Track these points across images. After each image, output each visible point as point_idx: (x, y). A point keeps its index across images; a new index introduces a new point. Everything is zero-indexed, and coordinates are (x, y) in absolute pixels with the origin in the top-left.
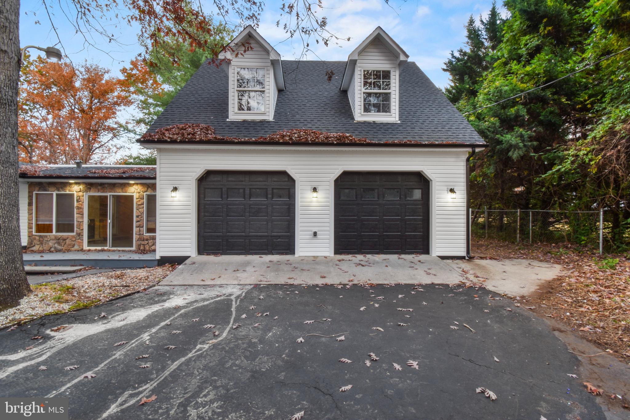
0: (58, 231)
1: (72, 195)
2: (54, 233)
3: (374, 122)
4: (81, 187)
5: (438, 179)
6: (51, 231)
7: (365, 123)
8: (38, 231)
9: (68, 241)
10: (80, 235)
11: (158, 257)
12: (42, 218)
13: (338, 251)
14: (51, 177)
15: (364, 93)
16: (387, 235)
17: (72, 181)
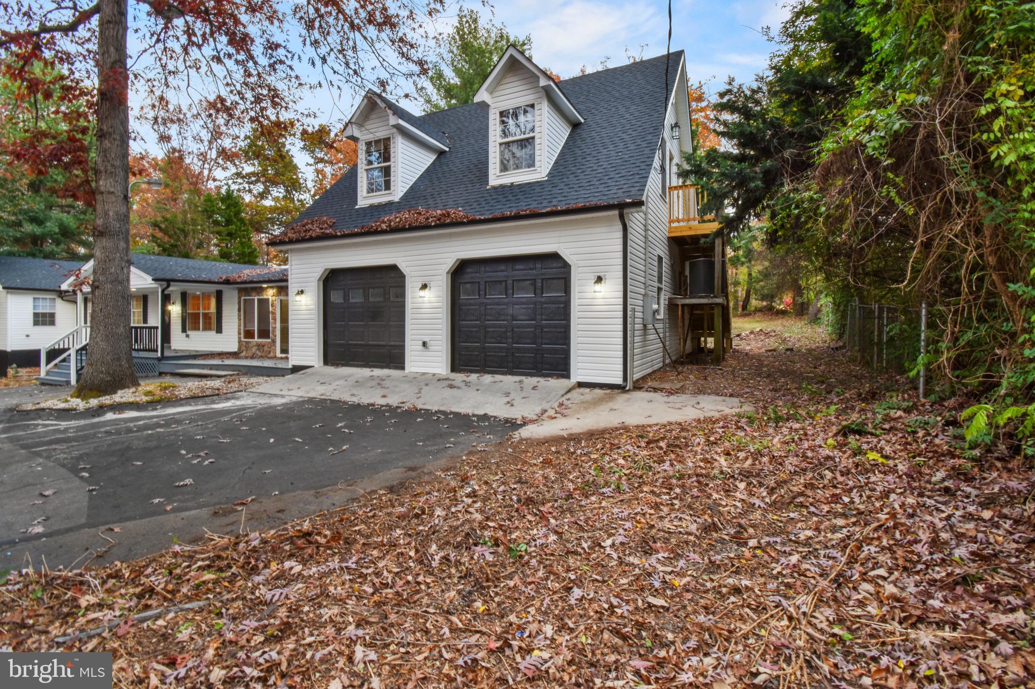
0: (259, 337)
1: (268, 300)
2: (256, 339)
3: (512, 184)
4: (275, 291)
5: (581, 263)
6: (253, 338)
7: (502, 187)
8: (245, 337)
9: (266, 348)
10: (274, 341)
11: (290, 367)
12: (248, 325)
13: (455, 367)
14: (252, 282)
15: (501, 144)
16: (518, 349)
17: (265, 286)
